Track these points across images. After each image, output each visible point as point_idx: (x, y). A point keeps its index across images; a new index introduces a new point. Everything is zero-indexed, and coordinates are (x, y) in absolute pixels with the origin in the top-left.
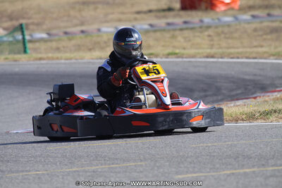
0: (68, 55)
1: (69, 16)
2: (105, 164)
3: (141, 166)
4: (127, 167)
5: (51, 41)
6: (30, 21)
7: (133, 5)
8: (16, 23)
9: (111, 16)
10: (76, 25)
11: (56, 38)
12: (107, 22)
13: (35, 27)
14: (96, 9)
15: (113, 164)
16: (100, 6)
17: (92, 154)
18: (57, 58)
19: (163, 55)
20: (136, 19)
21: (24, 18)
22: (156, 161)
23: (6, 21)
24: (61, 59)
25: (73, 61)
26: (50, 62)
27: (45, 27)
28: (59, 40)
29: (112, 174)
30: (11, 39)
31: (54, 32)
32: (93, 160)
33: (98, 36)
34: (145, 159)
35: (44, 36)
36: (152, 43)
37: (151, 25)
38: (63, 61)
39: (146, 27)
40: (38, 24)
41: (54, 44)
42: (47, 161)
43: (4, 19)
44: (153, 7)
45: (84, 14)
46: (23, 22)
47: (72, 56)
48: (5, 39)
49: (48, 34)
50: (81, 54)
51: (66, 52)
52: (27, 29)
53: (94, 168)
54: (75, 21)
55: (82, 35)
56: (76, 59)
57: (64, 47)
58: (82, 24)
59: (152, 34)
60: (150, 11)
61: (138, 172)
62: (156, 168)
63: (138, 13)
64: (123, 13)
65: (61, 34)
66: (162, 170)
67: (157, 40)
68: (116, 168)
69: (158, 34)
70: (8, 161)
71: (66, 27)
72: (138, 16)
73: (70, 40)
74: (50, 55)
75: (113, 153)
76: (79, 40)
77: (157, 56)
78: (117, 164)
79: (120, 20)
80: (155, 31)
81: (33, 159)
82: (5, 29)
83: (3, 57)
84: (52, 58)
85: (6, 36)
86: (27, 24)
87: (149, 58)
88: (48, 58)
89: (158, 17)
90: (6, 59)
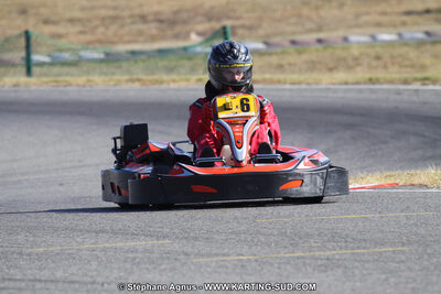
0: (295, 77)
1: (299, 16)
2: (346, 248)
3: (403, 252)
4: (381, 253)
5: (270, 54)
6: (237, 23)
8: (217, 26)
9: (365, 18)
10: (311, 31)
11: (279, 50)
12: (358, 26)
13: (246, 32)
14: (341, 5)
15: (358, 248)
17: (327, 232)
18: (279, 82)
20: (404, 24)
21: (229, 18)
22: (427, 246)
23: (202, 22)
24: (285, 83)
25: (303, 86)
26: (267, 87)
27: (261, 32)
28: (283, 53)
29: (357, 264)
30: (208, 50)
31: (276, 40)
32: (329, 241)
33: (343, 49)
34: (409, 243)
35: (260, 46)
36: (428, 61)
37: (428, 33)
38: (288, 86)
39: (420, 36)
40: (250, 28)
41: (274, 60)
42: (256, 240)
43: (199, 19)
45: (323, 13)
46: (228, 23)
47: (302, 78)
48: (199, 49)
49: (266, 43)
50: (315, 76)
51: (293, 72)
52: (234, 34)
53: (328, 253)
54: (309, 25)
55: (319, 47)
56: (309, 84)
57: (290, 64)
58: (320, 29)
59: (428, 47)
60: (428, 11)
61: (398, 262)
62: (426, 256)
63: (409, 13)
64: (384, 13)
65: (286, 43)
66: (435, 260)
67: (436, 57)
68: (363, 254)
69: (439, 48)
70: (196, 239)
71: (294, 33)
72: (405, 18)
73: (300, 53)
74: (268, 76)
75: (360, 232)
76: (314, 53)
77: (435, 82)
78: (364, 248)
79: (379, 25)
80: (434, 43)
81: (234, 236)
82: (199, 34)
83: (194, 78)
84: (271, 82)
85: (201, 44)
86: (233, 28)
87: (424, 84)
88: (265, 81)
89: (439, 21)
90: (200, 81)
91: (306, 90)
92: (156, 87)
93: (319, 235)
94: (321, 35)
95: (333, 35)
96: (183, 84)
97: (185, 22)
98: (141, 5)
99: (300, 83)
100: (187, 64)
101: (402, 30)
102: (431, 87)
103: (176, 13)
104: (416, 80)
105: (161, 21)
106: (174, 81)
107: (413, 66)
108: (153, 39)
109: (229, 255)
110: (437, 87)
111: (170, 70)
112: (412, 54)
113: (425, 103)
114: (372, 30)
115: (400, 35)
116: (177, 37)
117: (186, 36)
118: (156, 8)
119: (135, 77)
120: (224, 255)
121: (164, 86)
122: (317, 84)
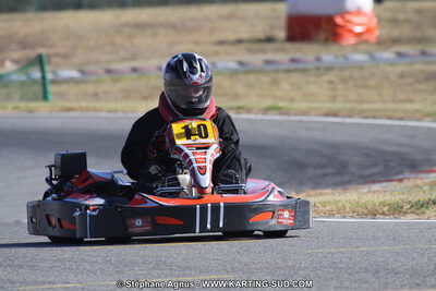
0: (111, 105)
1: (113, 44)
5: (85, 82)
6: (52, 51)
7: (212, 31)
8: (32, 54)
10: (125, 59)
11: (95, 78)
13: (60, 61)
14: (155, 35)
16: (161, 31)
18: (95, 110)
19: (259, 110)
20: (216, 53)
21: (43, 46)
22: (251, 273)
23: (16, 50)
24: (101, 110)
25: (120, 114)
26: (84, 114)
27: (76, 60)
28: (99, 81)
30: (23, 78)
31: (91, 68)
32: (153, 268)
33: (158, 77)
34: (234, 270)
35: (75, 74)
36: (241, 90)
37: (241, 63)
38: (104, 114)
39: (233, 65)
40: (65, 57)
41: (90, 88)
43: (13, 47)
44: (244, 35)
45: (137, 42)
46: (43, 51)
47: (118, 106)
48: (15, 77)
49: (81, 72)
51: (108, 100)
54: (123, 53)
55: (134, 75)
56: (125, 112)
57: (105, 92)
58: (134, 57)
59: (241, 77)
60: (239, 41)
63: (221, 43)
64: (196, 43)
65: (101, 72)
67: (249, 86)
69: (252, 78)
71: (108, 62)
72: (220, 49)
73: (115, 81)
74: (84, 104)
76: (129, 82)
77: (249, 111)
78: (190, 276)
80: (247, 72)
81: (58, 264)
82: (15, 61)
83: (11, 105)
84: (87, 110)
85: (17, 71)
86: (49, 56)
87: (238, 113)
88: (81, 109)
89: (250, 51)
90: (16, 108)
91: (121, 118)
93: (144, 263)
94: (136, 64)
95: (147, 64)
99: (116, 111)
100: (3, 91)
101: (215, 59)
102: (245, 116)
104: (231, 108)
107: (226, 95)
109: (54, 283)
110: (252, 116)
112: (226, 83)
115: (214, 65)
120: (50, 283)
122: (132, 112)
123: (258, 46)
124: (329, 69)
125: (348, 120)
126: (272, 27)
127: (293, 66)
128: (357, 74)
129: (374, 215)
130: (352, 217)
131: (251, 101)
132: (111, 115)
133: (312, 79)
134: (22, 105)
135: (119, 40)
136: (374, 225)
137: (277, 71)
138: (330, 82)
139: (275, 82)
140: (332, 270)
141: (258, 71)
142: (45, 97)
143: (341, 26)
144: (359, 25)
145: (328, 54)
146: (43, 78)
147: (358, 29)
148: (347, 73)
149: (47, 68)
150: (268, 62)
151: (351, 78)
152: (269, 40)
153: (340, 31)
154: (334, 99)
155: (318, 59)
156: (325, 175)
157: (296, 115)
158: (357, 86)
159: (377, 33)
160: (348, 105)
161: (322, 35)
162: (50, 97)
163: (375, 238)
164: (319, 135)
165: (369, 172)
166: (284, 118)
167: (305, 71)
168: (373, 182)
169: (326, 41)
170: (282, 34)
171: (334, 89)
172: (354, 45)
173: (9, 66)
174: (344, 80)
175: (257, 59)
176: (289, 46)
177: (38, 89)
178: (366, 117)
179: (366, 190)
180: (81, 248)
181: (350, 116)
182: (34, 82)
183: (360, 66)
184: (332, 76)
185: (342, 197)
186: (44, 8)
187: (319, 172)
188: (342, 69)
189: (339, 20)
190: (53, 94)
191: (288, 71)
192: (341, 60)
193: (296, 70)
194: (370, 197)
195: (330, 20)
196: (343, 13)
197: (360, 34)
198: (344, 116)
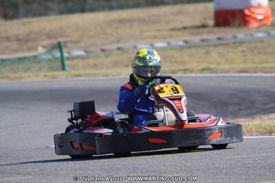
0: (105, 71)
1: (106, 34)
5: (89, 58)
6: (68, 39)
7: (167, 22)
8: (54, 41)
9: (146, 34)
10: (113, 42)
11: (94, 55)
12: (143, 38)
13: (73, 45)
14: (131, 26)
16: (135, 24)
17: (130, 167)
18: (95, 75)
19: (198, 70)
20: (170, 36)
21: (62, 36)
23: (45, 40)
24: (99, 75)
25: (110, 77)
26: (88, 78)
27: (82, 45)
28: (97, 57)
30: (49, 57)
31: (91, 49)
32: (131, 172)
34: (182, 171)
35: (82, 53)
36: (186, 58)
37: (186, 42)
38: (100, 78)
39: (181, 43)
40: (76, 42)
41: (92, 61)
43: (43, 38)
44: (188, 23)
45: (120, 31)
46: (61, 40)
47: (109, 72)
48: (44, 57)
49: (86, 51)
50: (118, 70)
51: (103, 69)
52: (65, 47)
54: (112, 39)
55: (119, 52)
56: (114, 76)
57: (101, 64)
58: (119, 41)
59: (187, 50)
60: (185, 28)
63: (173, 30)
64: (158, 30)
65: (98, 51)
67: (191, 56)
69: (193, 50)
70: (48, 174)
71: (102, 45)
72: (173, 33)
73: (107, 56)
74: (88, 72)
75: (151, 166)
76: (116, 56)
77: (191, 71)
79: (155, 37)
80: (190, 47)
82: (43, 47)
83: (42, 74)
84: (90, 75)
85: (45, 53)
86: (65, 43)
87: (185, 73)
88: (86, 75)
89: (192, 34)
90: (45, 76)
91: (112, 79)
92: (18, 81)
93: (125, 169)
94: (120, 45)
95: (127, 45)
96: (35, 79)
97: (34, 40)
98: (6, 31)
99: (107, 75)
100: (37, 66)
101: (169, 40)
102: (189, 75)
103: (28, 35)
104: (180, 70)
105: (19, 40)
106: (29, 77)
107: (177, 62)
108: (15, 51)
110: (193, 75)
111: (26, 70)
112: (177, 54)
113: (186, 85)
114: (151, 41)
115: (169, 43)
116: (29, 49)
117: (35, 49)
118: (16, 32)
119: (4, 75)
121: (23, 80)
122: (118, 75)
123: (196, 30)
124: (242, 43)
125: (254, 75)
126: (205, 18)
127: (219, 42)
128: (259, 45)
129: (271, 133)
130: (257, 135)
131: (193, 65)
132: (105, 78)
133: (230, 50)
134: (50, 73)
135: (109, 30)
136: (270, 139)
137: (209, 46)
138: (243, 51)
139: (208, 53)
140: (243, 169)
141: (197, 46)
142: (63, 69)
143: (248, 16)
144: (259, 14)
145: (241, 34)
146: (62, 56)
147: (260, 17)
148: (253, 45)
149: (64, 50)
150: (203, 40)
151: (256, 48)
152: (204, 26)
153: (248, 19)
154: (245, 62)
155: (235, 37)
156: (241, 110)
157: (221, 73)
158: (259, 53)
159: (271, 19)
160: (254, 66)
161: (237, 22)
162: (67, 68)
163: (271, 148)
164: (236, 85)
165: (268, 106)
166: (214, 75)
167: (226, 45)
168: (271, 113)
169: (240, 25)
170: (211, 22)
171: (245, 56)
172: (257, 27)
173: (41, 50)
174: (251, 50)
175: (196, 39)
176: (216, 29)
177: (59, 63)
178: (266, 72)
179: (266, 118)
180: (86, 161)
181: (255, 72)
182: (56, 59)
183: (261, 41)
184: (244, 47)
185: (250, 123)
186: (62, 13)
187: (237, 108)
188: (250, 43)
189: (247, 12)
190: (68, 66)
191: (215, 46)
192: (249, 37)
193: (221, 45)
194: (268, 122)
195: (242, 12)
196: (250, 7)
197: (261, 20)
198: (252, 72)
